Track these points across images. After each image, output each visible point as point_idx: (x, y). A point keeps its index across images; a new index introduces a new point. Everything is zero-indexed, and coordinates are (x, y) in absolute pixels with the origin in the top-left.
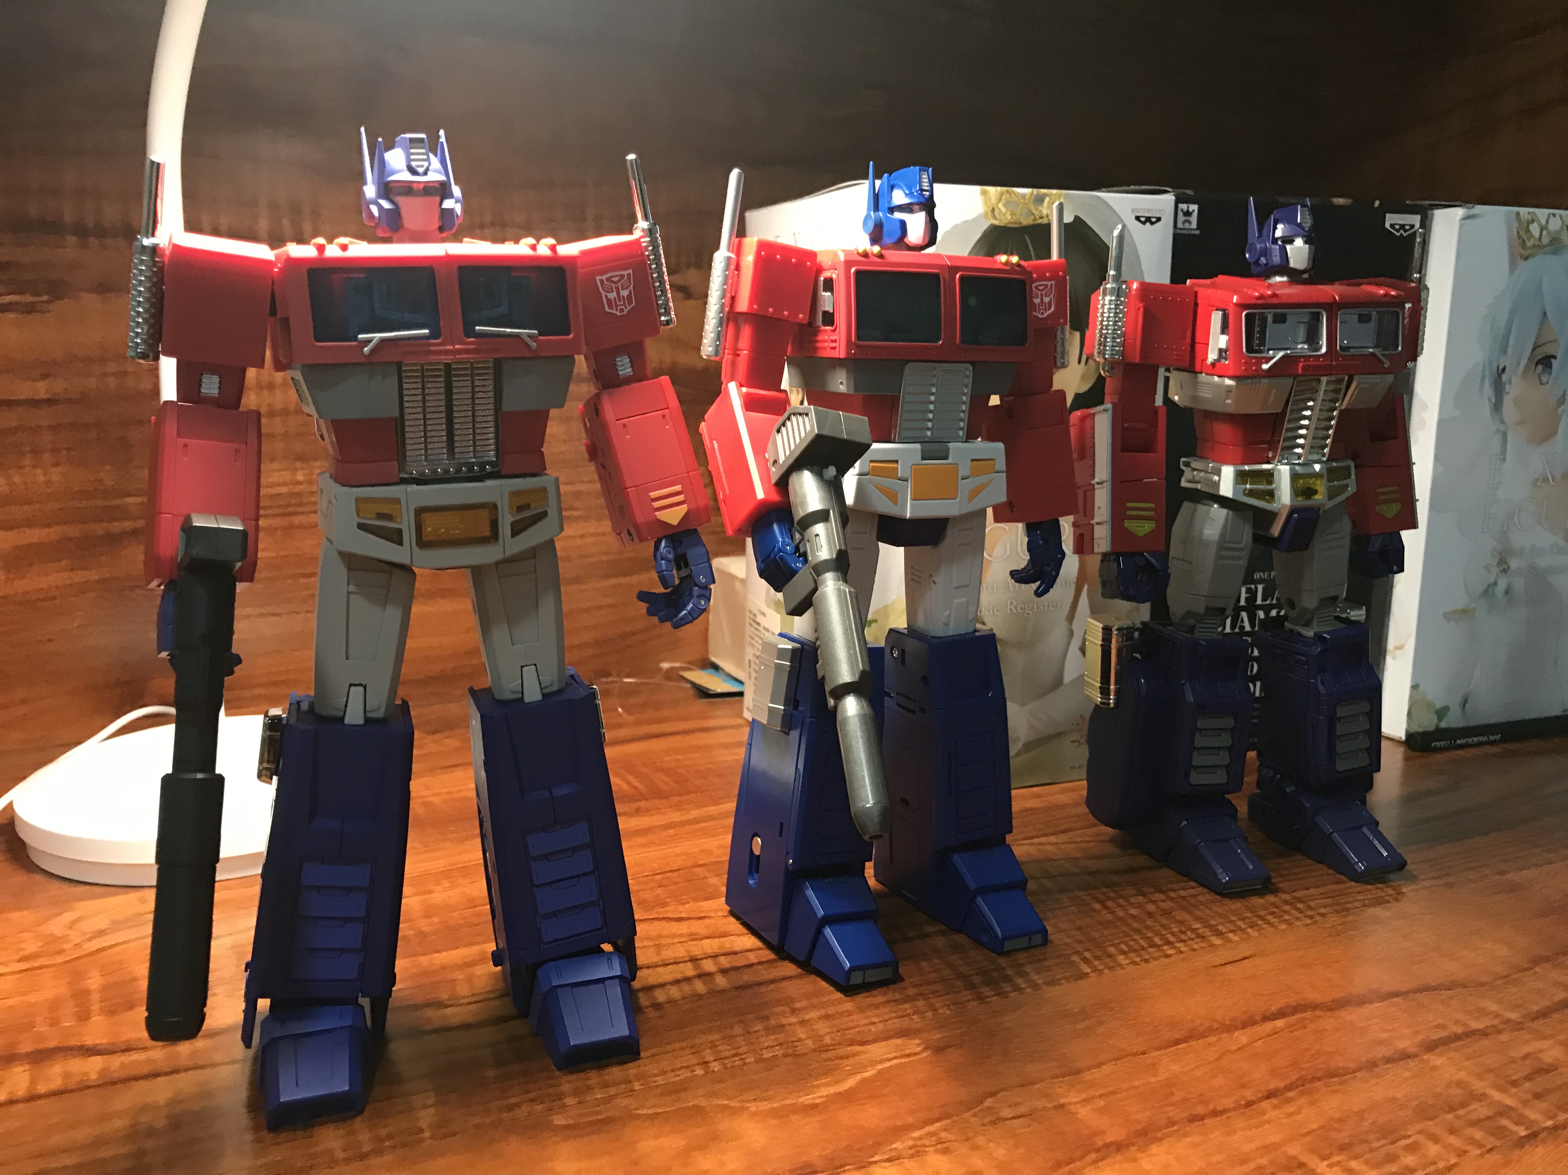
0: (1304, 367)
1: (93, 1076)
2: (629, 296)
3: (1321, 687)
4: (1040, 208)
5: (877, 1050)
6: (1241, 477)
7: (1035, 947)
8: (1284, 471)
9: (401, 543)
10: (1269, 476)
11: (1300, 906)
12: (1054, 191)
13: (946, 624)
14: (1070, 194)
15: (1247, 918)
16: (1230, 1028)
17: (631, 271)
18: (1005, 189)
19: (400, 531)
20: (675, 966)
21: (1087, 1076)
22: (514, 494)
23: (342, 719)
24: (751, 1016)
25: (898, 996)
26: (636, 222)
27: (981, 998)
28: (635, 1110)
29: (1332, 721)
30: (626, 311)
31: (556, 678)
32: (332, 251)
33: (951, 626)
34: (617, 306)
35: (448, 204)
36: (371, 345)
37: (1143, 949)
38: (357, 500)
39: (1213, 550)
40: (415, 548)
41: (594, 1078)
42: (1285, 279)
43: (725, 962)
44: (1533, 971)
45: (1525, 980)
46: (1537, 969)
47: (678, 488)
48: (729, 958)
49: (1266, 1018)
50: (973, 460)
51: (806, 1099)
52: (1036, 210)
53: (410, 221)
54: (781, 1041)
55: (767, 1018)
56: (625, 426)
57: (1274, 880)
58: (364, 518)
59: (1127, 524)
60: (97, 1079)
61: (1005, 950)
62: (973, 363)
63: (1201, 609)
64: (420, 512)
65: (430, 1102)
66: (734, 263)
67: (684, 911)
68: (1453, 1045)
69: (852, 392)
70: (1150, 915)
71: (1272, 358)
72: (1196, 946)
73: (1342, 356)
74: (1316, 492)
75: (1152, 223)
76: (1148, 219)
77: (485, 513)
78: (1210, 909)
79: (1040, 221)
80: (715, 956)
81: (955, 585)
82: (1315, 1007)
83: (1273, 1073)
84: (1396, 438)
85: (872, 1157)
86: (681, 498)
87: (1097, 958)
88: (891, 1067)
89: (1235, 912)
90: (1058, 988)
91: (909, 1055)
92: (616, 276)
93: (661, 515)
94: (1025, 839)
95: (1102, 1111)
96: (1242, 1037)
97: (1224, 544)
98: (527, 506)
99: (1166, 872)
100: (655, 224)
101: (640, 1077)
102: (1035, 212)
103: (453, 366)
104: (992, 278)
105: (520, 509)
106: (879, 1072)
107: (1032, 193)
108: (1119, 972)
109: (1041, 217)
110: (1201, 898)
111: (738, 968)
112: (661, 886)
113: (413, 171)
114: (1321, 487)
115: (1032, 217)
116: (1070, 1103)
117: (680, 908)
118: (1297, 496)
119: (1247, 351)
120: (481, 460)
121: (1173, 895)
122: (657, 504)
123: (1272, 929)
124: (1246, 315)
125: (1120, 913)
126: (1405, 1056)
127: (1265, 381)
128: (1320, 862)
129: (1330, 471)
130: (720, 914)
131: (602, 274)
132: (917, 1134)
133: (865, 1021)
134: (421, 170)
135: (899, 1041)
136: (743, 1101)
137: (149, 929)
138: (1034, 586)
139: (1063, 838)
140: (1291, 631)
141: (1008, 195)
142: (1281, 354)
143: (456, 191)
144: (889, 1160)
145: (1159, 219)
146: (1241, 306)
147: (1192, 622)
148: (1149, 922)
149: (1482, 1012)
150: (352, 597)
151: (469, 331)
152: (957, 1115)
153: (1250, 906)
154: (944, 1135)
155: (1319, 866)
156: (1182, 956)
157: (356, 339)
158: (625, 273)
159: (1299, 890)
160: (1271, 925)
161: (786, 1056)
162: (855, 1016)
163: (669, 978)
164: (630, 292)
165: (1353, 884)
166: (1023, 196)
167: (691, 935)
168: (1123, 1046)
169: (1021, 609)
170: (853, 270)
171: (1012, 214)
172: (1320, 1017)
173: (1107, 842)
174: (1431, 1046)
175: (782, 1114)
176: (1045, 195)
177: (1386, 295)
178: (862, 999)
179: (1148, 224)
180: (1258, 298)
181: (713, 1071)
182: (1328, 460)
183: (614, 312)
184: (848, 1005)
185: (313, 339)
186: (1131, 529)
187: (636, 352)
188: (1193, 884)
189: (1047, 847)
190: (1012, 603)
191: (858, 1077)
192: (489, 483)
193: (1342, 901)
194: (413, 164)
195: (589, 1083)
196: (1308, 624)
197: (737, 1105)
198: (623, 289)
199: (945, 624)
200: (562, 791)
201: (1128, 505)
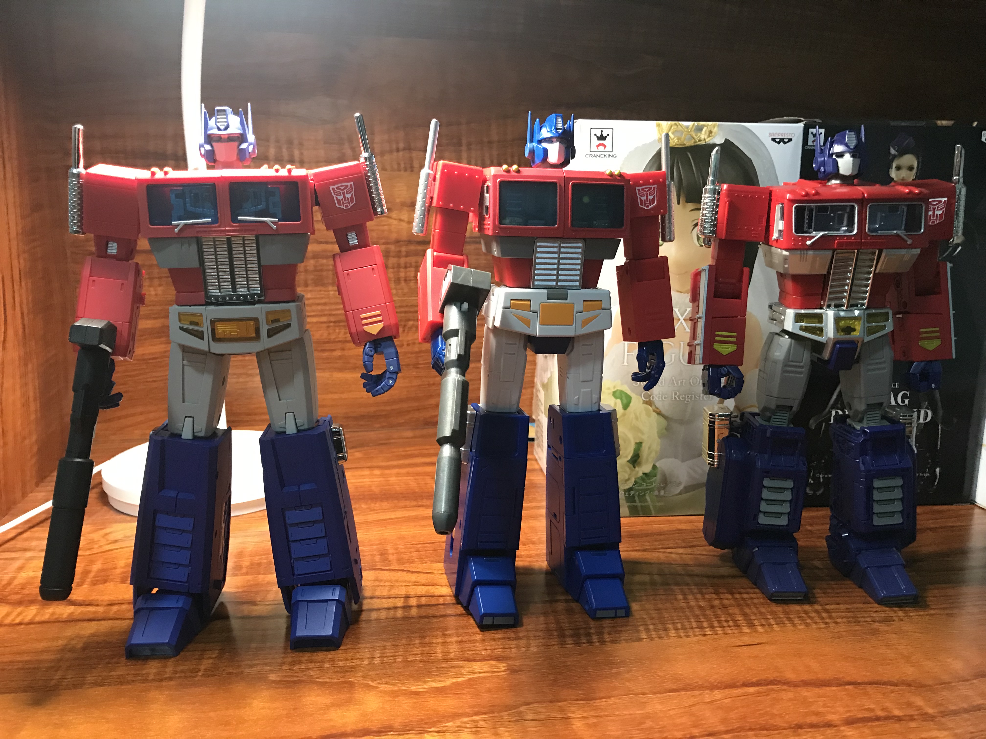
0: (838, 243)
1: (65, 616)
2: (352, 198)
3: (861, 465)
4: (699, 134)
5: (476, 666)
6: (799, 318)
7: (618, 617)
8: (830, 314)
9: (202, 338)
10: (820, 318)
11: (824, 615)
12: (710, 123)
13: (577, 405)
14: (721, 125)
15: (780, 618)
16: (713, 687)
17: (352, 183)
18: (673, 122)
19: (202, 332)
20: (394, 599)
21: (596, 703)
22: (268, 313)
23: (181, 435)
24: (417, 635)
25: (513, 635)
26: (361, 154)
27: (562, 644)
28: (317, 678)
29: (869, 490)
30: (349, 207)
31: (306, 421)
32: (160, 175)
33: (580, 405)
34: (343, 204)
35: (244, 146)
36: (179, 228)
37: (692, 628)
38: (180, 314)
39: (780, 367)
40: (211, 342)
41: (306, 656)
42: (838, 182)
43: (424, 601)
44: (969, 682)
45: (960, 687)
46: (975, 681)
47: (378, 312)
48: (427, 599)
49: (745, 685)
50: (584, 301)
51: (414, 688)
52: (696, 136)
53: (220, 156)
54: (425, 652)
55: (425, 637)
56: (348, 274)
57: (818, 595)
58: (183, 324)
59: (716, 346)
60: (66, 618)
61: (596, 617)
62: (585, 240)
63: (773, 406)
64: (213, 322)
65: (214, 656)
66: (432, 177)
67: (420, 567)
68: (870, 724)
69: (500, 256)
70: (712, 607)
71: (814, 237)
72: (730, 632)
73: (869, 236)
74: (854, 330)
75: (785, 143)
76: (782, 140)
77: (252, 323)
78: (757, 608)
79: (699, 143)
80: (420, 597)
81: (581, 380)
82: (786, 683)
83: (724, 721)
84: (939, 293)
85: (430, 728)
86: (380, 318)
87: (656, 630)
88: (476, 678)
89: (773, 613)
90: (618, 645)
91: (493, 672)
92: (342, 186)
93: (367, 328)
94: (662, 548)
95: (589, 726)
96: (717, 694)
97: (787, 362)
98: (277, 320)
99: (744, 581)
100: (372, 154)
101: (332, 660)
102: (695, 137)
103: (232, 239)
104: (602, 185)
105: (273, 321)
106: (469, 680)
107: (694, 125)
108: (666, 641)
109: (700, 141)
110: (756, 601)
111: (429, 605)
112: (417, 551)
113: (219, 129)
114: (858, 326)
115: (693, 141)
116: (574, 718)
117: (420, 566)
118: (838, 332)
119: (796, 231)
120: (252, 292)
121: (738, 596)
122: (364, 322)
123: (792, 628)
124: (795, 208)
125: (693, 603)
126: (828, 725)
127: (811, 253)
128: (860, 587)
129: (870, 316)
130: (440, 572)
131: (334, 185)
132: (465, 720)
133: (481, 648)
134: (222, 128)
135: (494, 663)
136: (379, 683)
137: (133, 543)
138: (644, 384)
139: (689, 551)
140: (850, 425)
141: (676, 127)
142: (821, 233)
143: (251, 138)
144: (438, 732)
145: (790, 140)
146: (792, 201)
147: (768, 414)
148: (708, 612)
149: (909, 705)
150: (185, 367)
151: (234, 219)
152: (498, 712)
153: (788, 610)
154: (482, 723)
155: (860, 590)
156: (716, 636)
157: (171, 224)
158: (349, 184)
159: (832, 604)
160: (794, 625)
161: (421, 661)
162: (478, 644)
163: (385, 605)
164: (352, 195)
165: (876, 605)
166: (687, 127)
167: (415, 582)
168: (634, 688)
169: (682, 398)
170: (499, 180)
171: (679, 139)
172: (785, 690)
173: (718, 556)
174: (850, 722)
175: (394, 695)
176: (704, 126)
177: (910, 192)
178: (489, 635)
179: (782, 143)
180: (803, 196)
181: (374, 663)
182: (867, 308)
183: (342, 207)
184: (478, 636)
185: (148, 222)
186: (717, 349)
187: (361, 231)
188: (757, 591)
189: (673, 556)
190: (676, 394)
191: (454, 680)
192: (257, 306)
193: (859, 616)
194: (219, 124)
195: (302, 659)
196: (861, 421)
197: (375, 685)
198: (347, 194)
199: (575, 404)
200: (305, 487)
201: (717, 333)
